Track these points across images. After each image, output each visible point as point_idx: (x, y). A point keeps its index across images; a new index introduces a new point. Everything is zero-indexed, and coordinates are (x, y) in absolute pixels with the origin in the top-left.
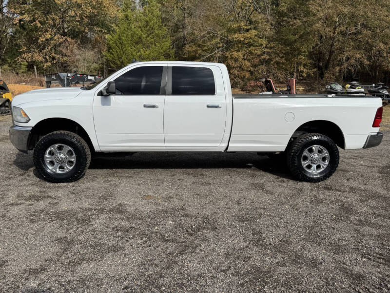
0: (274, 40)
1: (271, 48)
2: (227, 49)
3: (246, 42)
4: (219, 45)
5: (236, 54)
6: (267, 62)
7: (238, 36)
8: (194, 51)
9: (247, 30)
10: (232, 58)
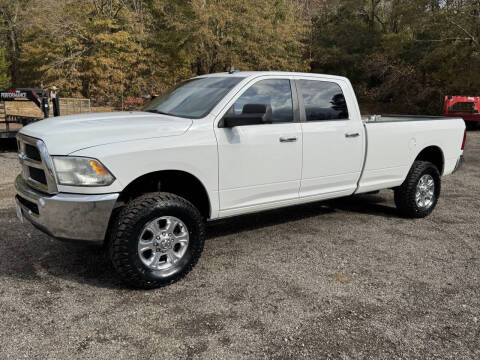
0: (151, 46)
1: (147, 55)
2: (88, 53)
3: (119, 46)
4: (76, 47)
5: (105, 61)
6: (145, 73)
7: (105, 37)
8: (40, 53)
9: (113, 31)
10: (98, 66)
